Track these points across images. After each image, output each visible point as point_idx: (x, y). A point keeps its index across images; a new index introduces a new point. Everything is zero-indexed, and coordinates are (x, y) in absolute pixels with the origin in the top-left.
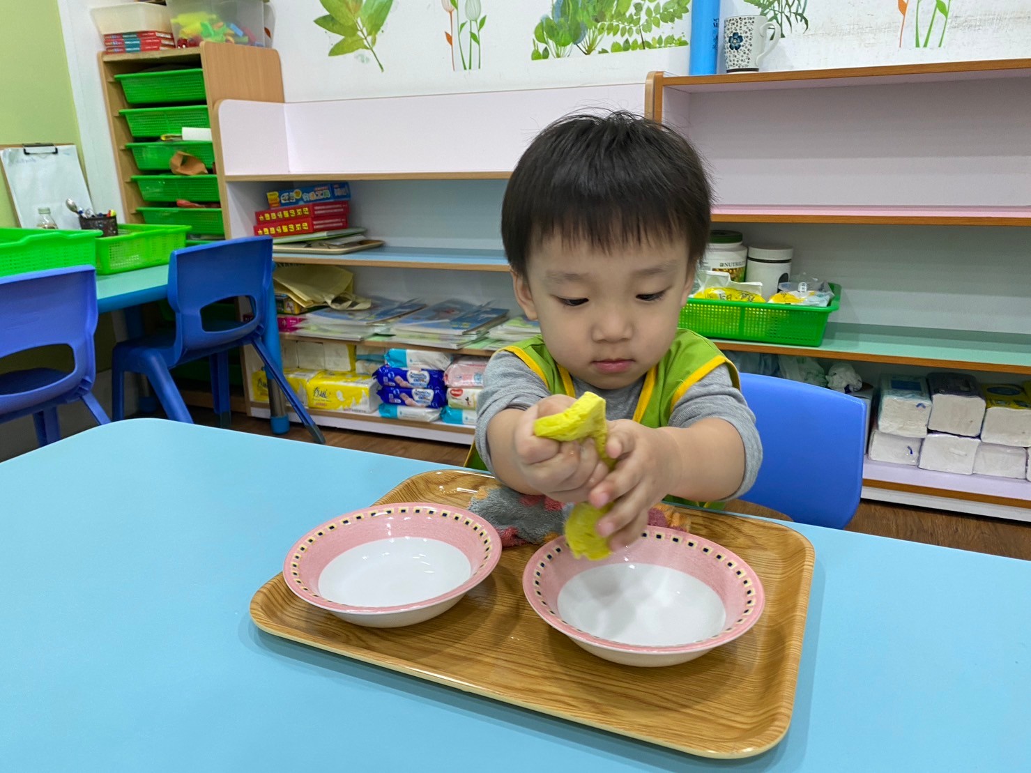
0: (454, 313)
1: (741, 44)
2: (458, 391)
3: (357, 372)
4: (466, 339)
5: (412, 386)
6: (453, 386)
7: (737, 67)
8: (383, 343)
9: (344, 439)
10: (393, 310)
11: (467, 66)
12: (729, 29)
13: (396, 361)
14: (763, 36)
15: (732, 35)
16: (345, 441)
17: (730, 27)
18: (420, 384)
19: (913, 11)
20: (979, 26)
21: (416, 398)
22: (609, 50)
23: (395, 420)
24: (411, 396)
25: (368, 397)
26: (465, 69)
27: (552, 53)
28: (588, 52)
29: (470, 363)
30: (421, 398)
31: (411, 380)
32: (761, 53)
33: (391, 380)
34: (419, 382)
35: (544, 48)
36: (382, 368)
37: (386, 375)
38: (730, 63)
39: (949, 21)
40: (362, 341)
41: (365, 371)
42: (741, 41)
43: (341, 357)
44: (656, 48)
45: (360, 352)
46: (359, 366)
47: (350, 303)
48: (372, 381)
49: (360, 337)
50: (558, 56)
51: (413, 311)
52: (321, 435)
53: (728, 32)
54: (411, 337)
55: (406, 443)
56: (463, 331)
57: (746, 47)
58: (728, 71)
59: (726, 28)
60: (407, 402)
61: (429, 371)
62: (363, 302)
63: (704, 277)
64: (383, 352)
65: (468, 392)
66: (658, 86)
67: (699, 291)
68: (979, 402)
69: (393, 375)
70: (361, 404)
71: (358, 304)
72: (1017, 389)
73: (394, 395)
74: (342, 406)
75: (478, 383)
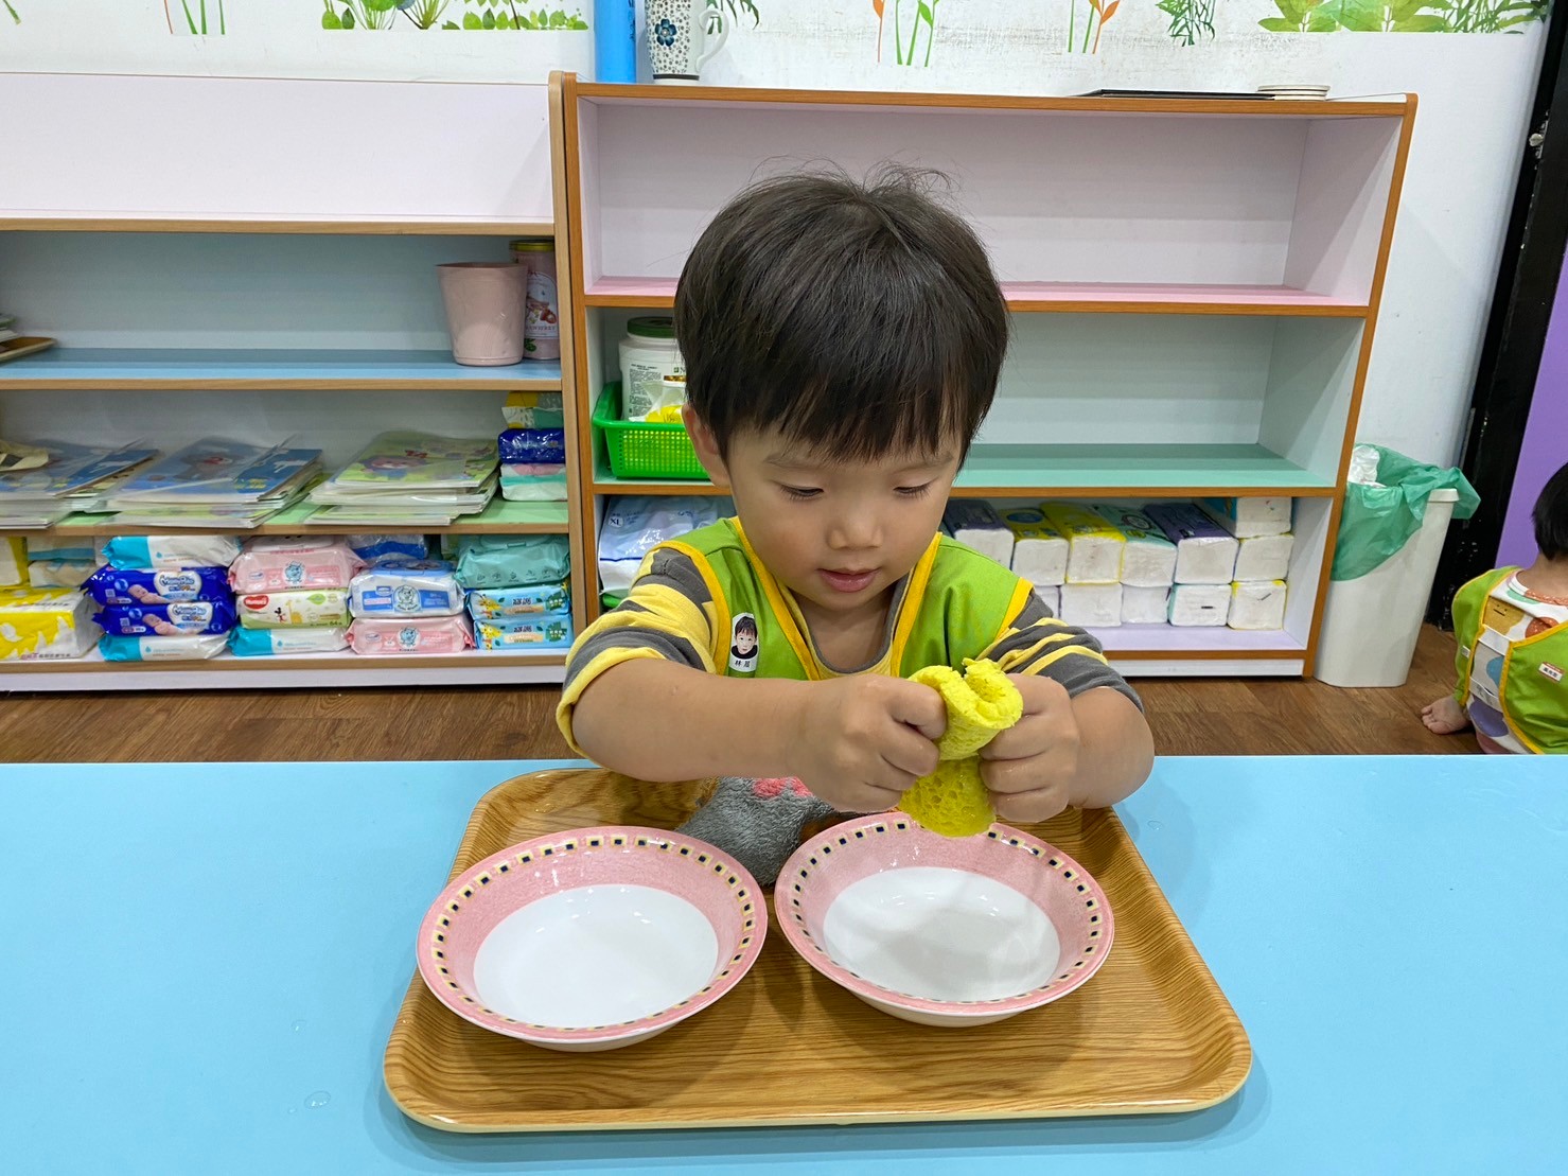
0: (221, 463)
1: (675, 37)
2: (260, 598)
3: (32, 584)
4: (265, 508)
5: (167, 600)
6: (248, 591)
7: (670, 72)
8: (95, 528)
9: (30, 711)
10: (96, 464)
11: (199, 28)
12: (654, 13)
13: (128, 558)
14: (703, 29)
15: (660, 23)
16: (37, 713)
17: (656, 9)
18: (183, 595)
19: (892, 14)
20: (970, 43)
21: (177, 619)
22: (460, 25)
23: (138, 664)
24: (166, 617)
25: (73, 629)
26: (194, 32)
27: (359, 19)
28: (424, 25)
29: (276, 548)
30: (188, 619)
31: (164, 590)
32: (702, 54)
33: (125, 594)
34: (180, 592)
35: (345, 9)
36: (99, 573)
37: (111, 585)
38: (658, 63)
39: (935, 32)
40: (50, 528)
41: (52, 582)
42: (675, 33)
44: (537, 29)
45: (36, 546)
46: (37, 574)
48: (75, 599)
49: (46, 521)
50: (372, 26)
51: (136, 465)
53: (653, 17)
54: (154, 512)
55: (162, 702)
56: (258, 495)
57: (682, 43)
58: (656, 77)
59: (649, 11)
60: (157, 629)
61: (197, 570)
62: (30, 454)
63: (658, 390)
64: (94, 543)
65: (278, 599)
66: (570, 98)
67: (652, 410)
68: (1006, 536)
69: (126, 585)
70: (58, 642)
71: (20, 459)
72: (1037, 513)
73: (130, 619)
74: (16, 650)
75: (294, 582)
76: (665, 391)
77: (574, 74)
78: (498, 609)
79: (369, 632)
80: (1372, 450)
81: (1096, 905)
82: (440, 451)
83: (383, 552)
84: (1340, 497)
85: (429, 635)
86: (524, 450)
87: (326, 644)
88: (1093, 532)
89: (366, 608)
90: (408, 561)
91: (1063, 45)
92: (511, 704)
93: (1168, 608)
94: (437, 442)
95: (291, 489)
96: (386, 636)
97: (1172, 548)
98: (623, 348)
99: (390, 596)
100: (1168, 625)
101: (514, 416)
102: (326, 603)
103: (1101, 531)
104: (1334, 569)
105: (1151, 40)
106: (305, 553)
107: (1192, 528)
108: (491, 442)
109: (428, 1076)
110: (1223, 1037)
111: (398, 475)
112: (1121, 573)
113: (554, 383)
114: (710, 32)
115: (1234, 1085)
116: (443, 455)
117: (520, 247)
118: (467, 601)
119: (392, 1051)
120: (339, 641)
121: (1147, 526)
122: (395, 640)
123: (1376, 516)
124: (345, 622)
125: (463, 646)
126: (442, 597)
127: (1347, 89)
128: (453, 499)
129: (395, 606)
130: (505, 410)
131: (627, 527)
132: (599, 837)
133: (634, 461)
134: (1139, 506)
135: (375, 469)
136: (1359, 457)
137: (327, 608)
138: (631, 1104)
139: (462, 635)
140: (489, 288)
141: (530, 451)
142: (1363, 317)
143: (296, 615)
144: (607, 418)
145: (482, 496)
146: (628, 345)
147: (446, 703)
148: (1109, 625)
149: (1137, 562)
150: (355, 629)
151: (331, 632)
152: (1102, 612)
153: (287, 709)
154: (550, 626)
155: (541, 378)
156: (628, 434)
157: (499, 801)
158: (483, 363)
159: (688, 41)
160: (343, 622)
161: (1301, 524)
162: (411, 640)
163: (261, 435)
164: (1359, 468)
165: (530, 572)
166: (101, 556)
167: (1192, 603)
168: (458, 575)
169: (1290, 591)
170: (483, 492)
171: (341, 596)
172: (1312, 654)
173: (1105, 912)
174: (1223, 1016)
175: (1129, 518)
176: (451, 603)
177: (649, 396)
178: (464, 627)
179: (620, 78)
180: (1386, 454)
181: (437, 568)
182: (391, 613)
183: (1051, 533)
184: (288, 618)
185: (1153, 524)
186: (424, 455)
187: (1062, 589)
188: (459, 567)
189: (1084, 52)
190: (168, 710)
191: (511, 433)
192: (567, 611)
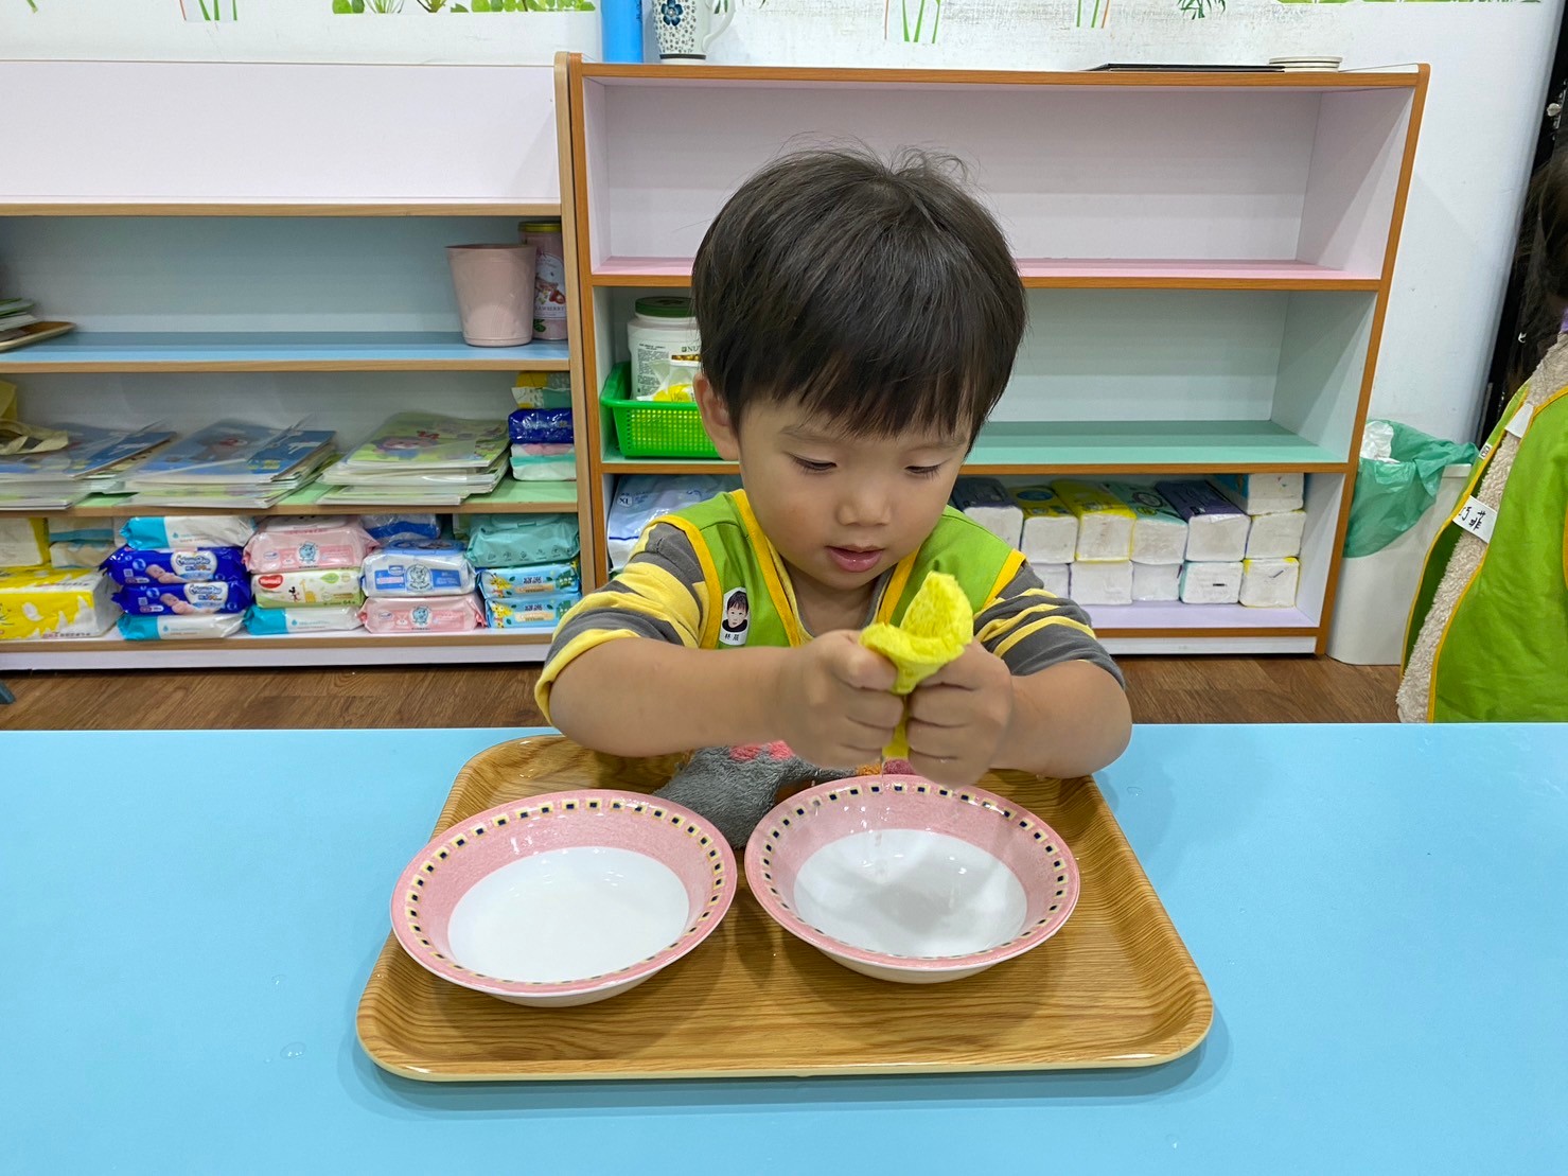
0: (238, 444)
1: (681, 17)
2: (274, 578)
3: (54, 564)
4: (279, 489)
5: (184, 580)
6: (263, 570)
7: (677, 52)
8: (113, 508)
9: (52, 690)
10: (114, 447)
11: (212, 14)
13: (145, 539)
14: (709, 8)
15: (666, 2)
16: (57, 691)
18: (200, 575)
20: (977, 19)
21: (194, 599)
22: (468, 6)
23: (155, 642)
24: (183, 597)
25: (92, 608)
26: (207, 18)
27: (369, 4)
28: (433, 8)
29: (291, 528)
30: (204, 598)
31: (181, 570)
32: (708, 33)
33: (142, 573)
34: (197, 571)
36: (118, 553)
37: (129, 565)
38: (664, 43)
39: (942, 8)
40: (69, 509)
41: (73, 563)
42: (681, 12)
43: (17, 541)
44: (545, 10)
45: (56, 528)
46: (58, 554)
47: (24, 440)
48: (94, 579)
49: (65, 502)
50: (380, 10)
51: (155, 446)
52: (4, 688)
55: (179, 680)
56: (272, 475)
57: (688, 23)
58: (663, 57)
60: (175, 608)
61: (215, 550)
62: (51, 437)
63: (665, 369)
64: (113, 524)
65: (292, 579)
66: (575, 77)
67: (660, 390)
68: (1014, 514)
69: (144, 565)
70: (77, 622)
71: (41, 441)
72: (1049, 492)
73: (148, 598)
74: (38, 629)
75: (308, 561)
76: (672, 370)
77: (580, 55)
78: (508, 587)
79: (382, 611)
80: (1386, 425)
81: (1063, 865)
82: (451, 432)
83: (396, 532)
84: (1353, 472)
85: (441, 614)
86: (534, 430)
87: (340, 623)
88: (1103, 509)
89: (379, 587)
90: (420, 540)
91: (1071, 19)
92: (522, 682)
93: (1180, 585)
94: (449, 423)
95: (304, 470)
96: (399, 615)
97: (1184, 525)
98: (631, 328)
99: (403, 575)
100: (1179, 603)
101: (524, 396)
102: (339, 582)
103: (1112, 508)
104: (1347, 546)
105: (1160, 14)
106: (318, 534)
107: (1203, 504)
108: (502, 422)
109: (400, 1027)
110: (1187, 994)
111: (410, 455)
112: (1131, 551)
113: (563, 363)
114: (717, 11)
115: (1192, 1041)
116: (454, 436)
117: (529, 229)
118: (478, 579)
119: (365, 1004)
120: (353, 620)
121: (1159, 503)
122: (408, 618)
123: (1388, 491)
124: (358, 601)
125: (475, 624)
126: (454, 577)
127: (1359, 61)
128: (464, 479)
129: (408, 585)
130: (513, 389)
131: (636, 506)
132: (575, 801)
133: (642, 441)
134: (1150, 483)
135: (386, 449)
136: (1372, 432)
137: (340, 587)
138: (597, 1055)
139: (473, 614)
140: (498, 269)
141: (539, 431)
142: (1376, 291)
143: (309, 594)
144: (615, 397)
145: (492, 475)
146: (634, 325)
147: (458, 681)
148: (1119, 602)
149: (1147, 540)
150: (368, 608)
151: (344, 611)
152: (1112, 590)
153: (303, 687)
154: (560, 605)
155: (550, 358)
156: (636, 413)
157: (484, 767)
158: (493, 343)
159: (695, 20)
160: (357, 601)
161: (1314, 500)
162: (423, 619)
163: (274, 417)
164: (1372, 444)
165: (540, 551)
166: (120, 536)
167: (1204, 580)
168: (469, 554)
169: (1303, 568)
170: (494, 471)
171: (354, 575)
172: (1324, 632)
173: (1071, 873)
174: (1187, 974)
175: (1140, 496)
176: (462, 583)
177: (657, 376)
178: (475, 606)
179: (627, 59)
180: (1402, 430)
181: (448, 548)
182: (403, 592)
183: (1060, 510)
184: (302, 597)
185: (1164, 501)
186: (436, 436)
187: (1073, 567)
188: (470, 547)
189: (1093, 26)
190: (186, 689)
191: (521, 414)
192: (576, 589)
